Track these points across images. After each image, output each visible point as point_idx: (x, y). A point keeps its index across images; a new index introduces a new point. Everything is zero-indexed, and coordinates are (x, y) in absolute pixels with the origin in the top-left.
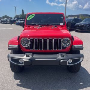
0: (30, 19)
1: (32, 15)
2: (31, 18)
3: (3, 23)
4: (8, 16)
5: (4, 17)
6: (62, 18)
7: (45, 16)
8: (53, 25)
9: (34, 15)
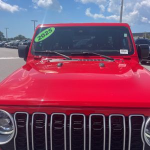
0: (43, 39)
1: (47, 30)
2: (46, 37)
3: (13, 48)
4: (23, 37)
5: (16, 38)
6: (125, 35)
7: (81, 31)
8: (101, 56)
9: (53, 29)
